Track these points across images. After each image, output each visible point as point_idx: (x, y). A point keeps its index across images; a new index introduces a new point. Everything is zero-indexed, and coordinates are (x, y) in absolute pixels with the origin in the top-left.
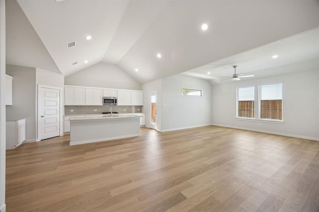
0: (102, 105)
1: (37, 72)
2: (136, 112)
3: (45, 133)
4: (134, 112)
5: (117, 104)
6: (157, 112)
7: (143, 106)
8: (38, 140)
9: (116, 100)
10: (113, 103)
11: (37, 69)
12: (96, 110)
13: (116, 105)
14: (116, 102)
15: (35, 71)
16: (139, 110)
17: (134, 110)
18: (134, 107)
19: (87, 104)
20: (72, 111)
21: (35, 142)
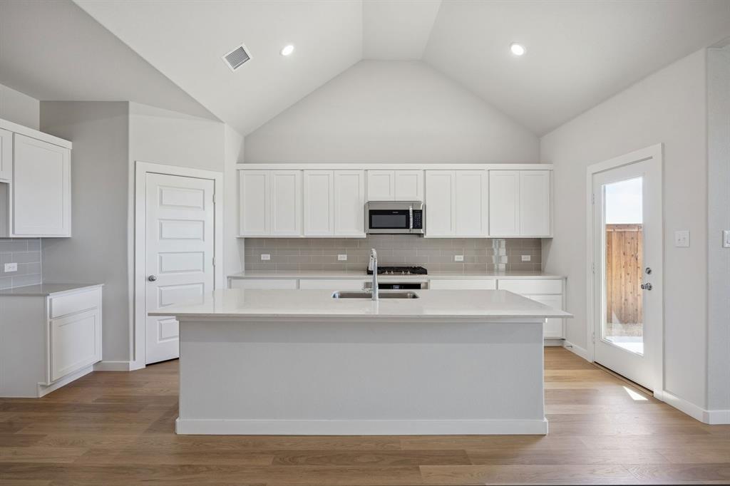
0: (364, 235)
1: (131, 116)
2: (516, 268)
3: (161, 339)
4: (502, 267)
5: (422, 231)
6: (653, 279)
7: (549, 240)
8: (136, 365)
9: (418, 215)
10: (408, 227)
11: (132, 105)
12: (343, 257)
13: (420, 235)
14: (419, 224)
15: (127, 113)
16: (526, 258)
17: (505, 260)
18: (503, 243)
19: (311, 232)
20: (266, 257)
21: (127, 370)
